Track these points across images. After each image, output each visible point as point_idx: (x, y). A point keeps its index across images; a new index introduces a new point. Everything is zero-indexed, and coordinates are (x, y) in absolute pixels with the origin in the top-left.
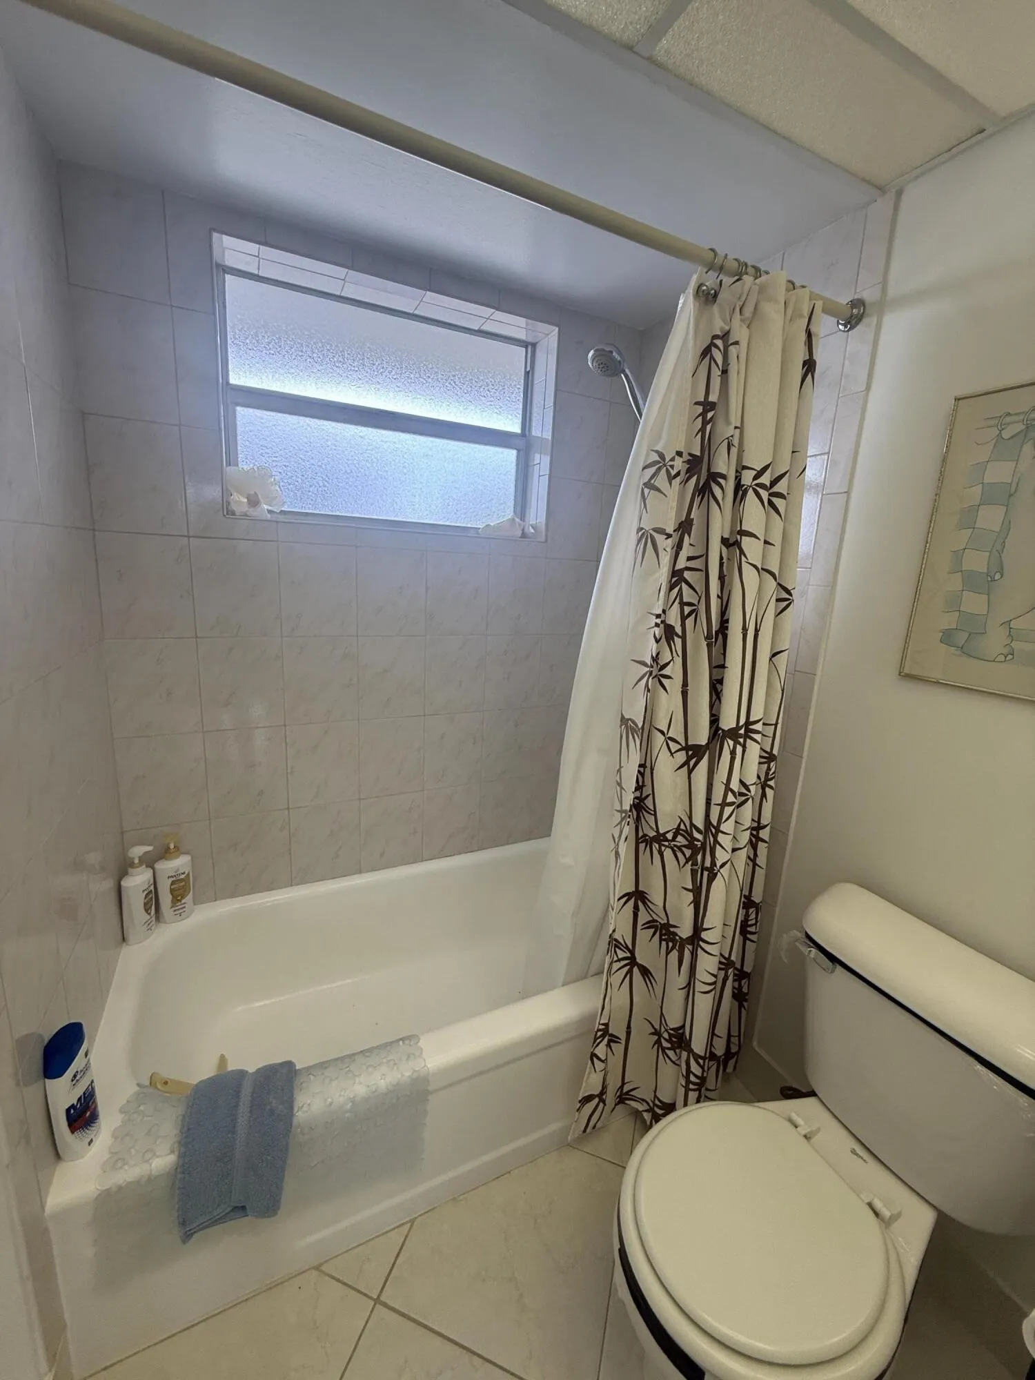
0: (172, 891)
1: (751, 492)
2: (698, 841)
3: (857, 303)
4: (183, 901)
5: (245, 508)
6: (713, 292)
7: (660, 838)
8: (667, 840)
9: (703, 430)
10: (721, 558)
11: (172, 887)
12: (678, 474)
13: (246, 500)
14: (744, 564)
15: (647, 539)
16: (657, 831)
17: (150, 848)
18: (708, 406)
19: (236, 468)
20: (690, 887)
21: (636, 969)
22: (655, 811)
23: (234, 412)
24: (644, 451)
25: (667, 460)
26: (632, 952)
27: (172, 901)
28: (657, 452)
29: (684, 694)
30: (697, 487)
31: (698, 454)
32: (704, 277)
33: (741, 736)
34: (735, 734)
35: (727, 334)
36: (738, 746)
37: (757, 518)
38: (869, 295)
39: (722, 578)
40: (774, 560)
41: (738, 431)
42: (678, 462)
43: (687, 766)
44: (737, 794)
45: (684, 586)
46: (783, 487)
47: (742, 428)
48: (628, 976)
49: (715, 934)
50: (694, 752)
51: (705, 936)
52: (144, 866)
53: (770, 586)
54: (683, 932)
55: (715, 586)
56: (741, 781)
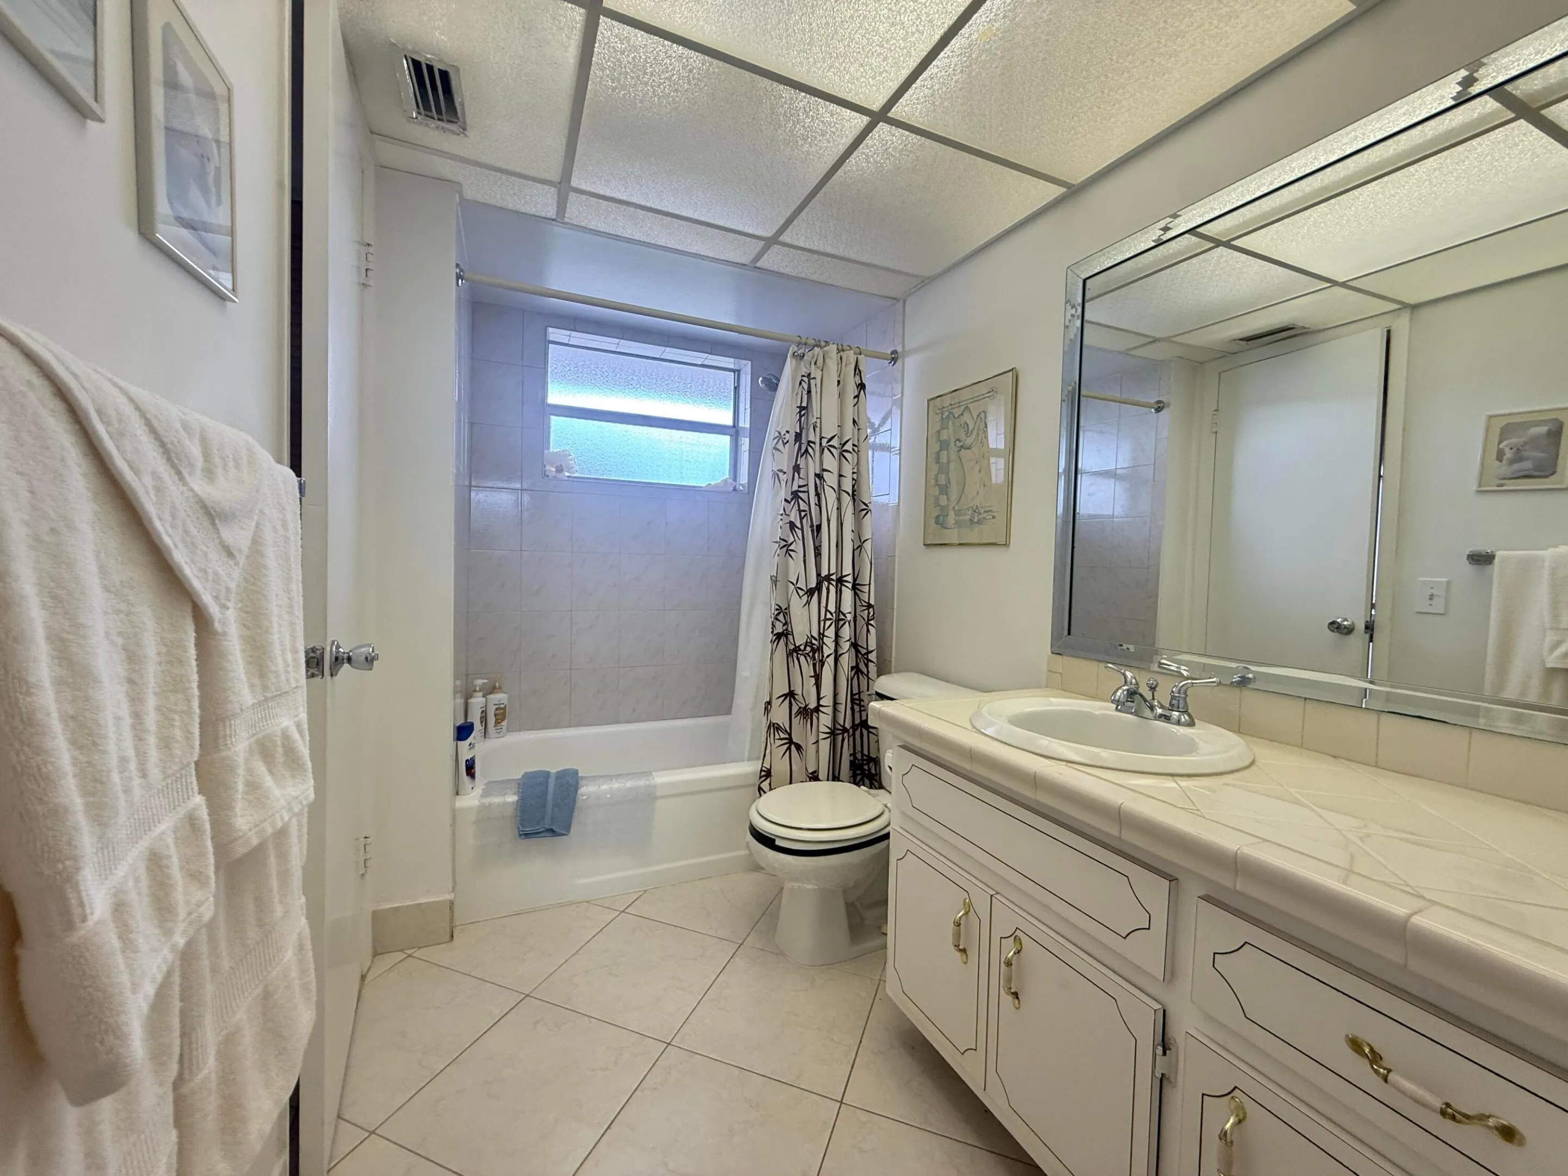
0: (495, 715)
1: (826, 449)
2: (815, 645)
3: (894, 352)
4: (501, 724)
5: (554, 474)
6: (802, 354)
7: (797, 649)
8: (800, 650)
9: (800, 420)
10: (816, 484)
11: (497, 712)
12: (788, 442)
13: (554, 470)
14: (825, 486)
15: (776, 475)
16: (795, 645)
17: (486, 681)
18: (802, 408)
19: (549, 450)
20: (813, 674)
21: (793, 747)
22: (792, 632)
23: (549, 419)
24: (773, 431)
25: (782, 435)
26: (790, 734)
27: (496, 723)
28: (778, 431)
29: (805, 561)
30: (800, 448)
31: (798, 431)
32: (796, 349)
33: (833, 580)
34: (828, 578)
35: (809, 374)
36: (831, 586)
37: (830, 462)
38: (899, 349)
39: (818, 495)
40: (847, 485)
41: (819, 420)
42: (787, 435)
43: (808, 603)
44: (834, 615)
45: (800, 500)
46: (848, 447)
47: (820, 418)
48: (788, 752)
49: (827, 701)
50: (810, 592)
51: (822, 702)
52: (481, 694)
53: (847, 499)
54: (813, 705)
55: (813, 500)
56: (840, 611)
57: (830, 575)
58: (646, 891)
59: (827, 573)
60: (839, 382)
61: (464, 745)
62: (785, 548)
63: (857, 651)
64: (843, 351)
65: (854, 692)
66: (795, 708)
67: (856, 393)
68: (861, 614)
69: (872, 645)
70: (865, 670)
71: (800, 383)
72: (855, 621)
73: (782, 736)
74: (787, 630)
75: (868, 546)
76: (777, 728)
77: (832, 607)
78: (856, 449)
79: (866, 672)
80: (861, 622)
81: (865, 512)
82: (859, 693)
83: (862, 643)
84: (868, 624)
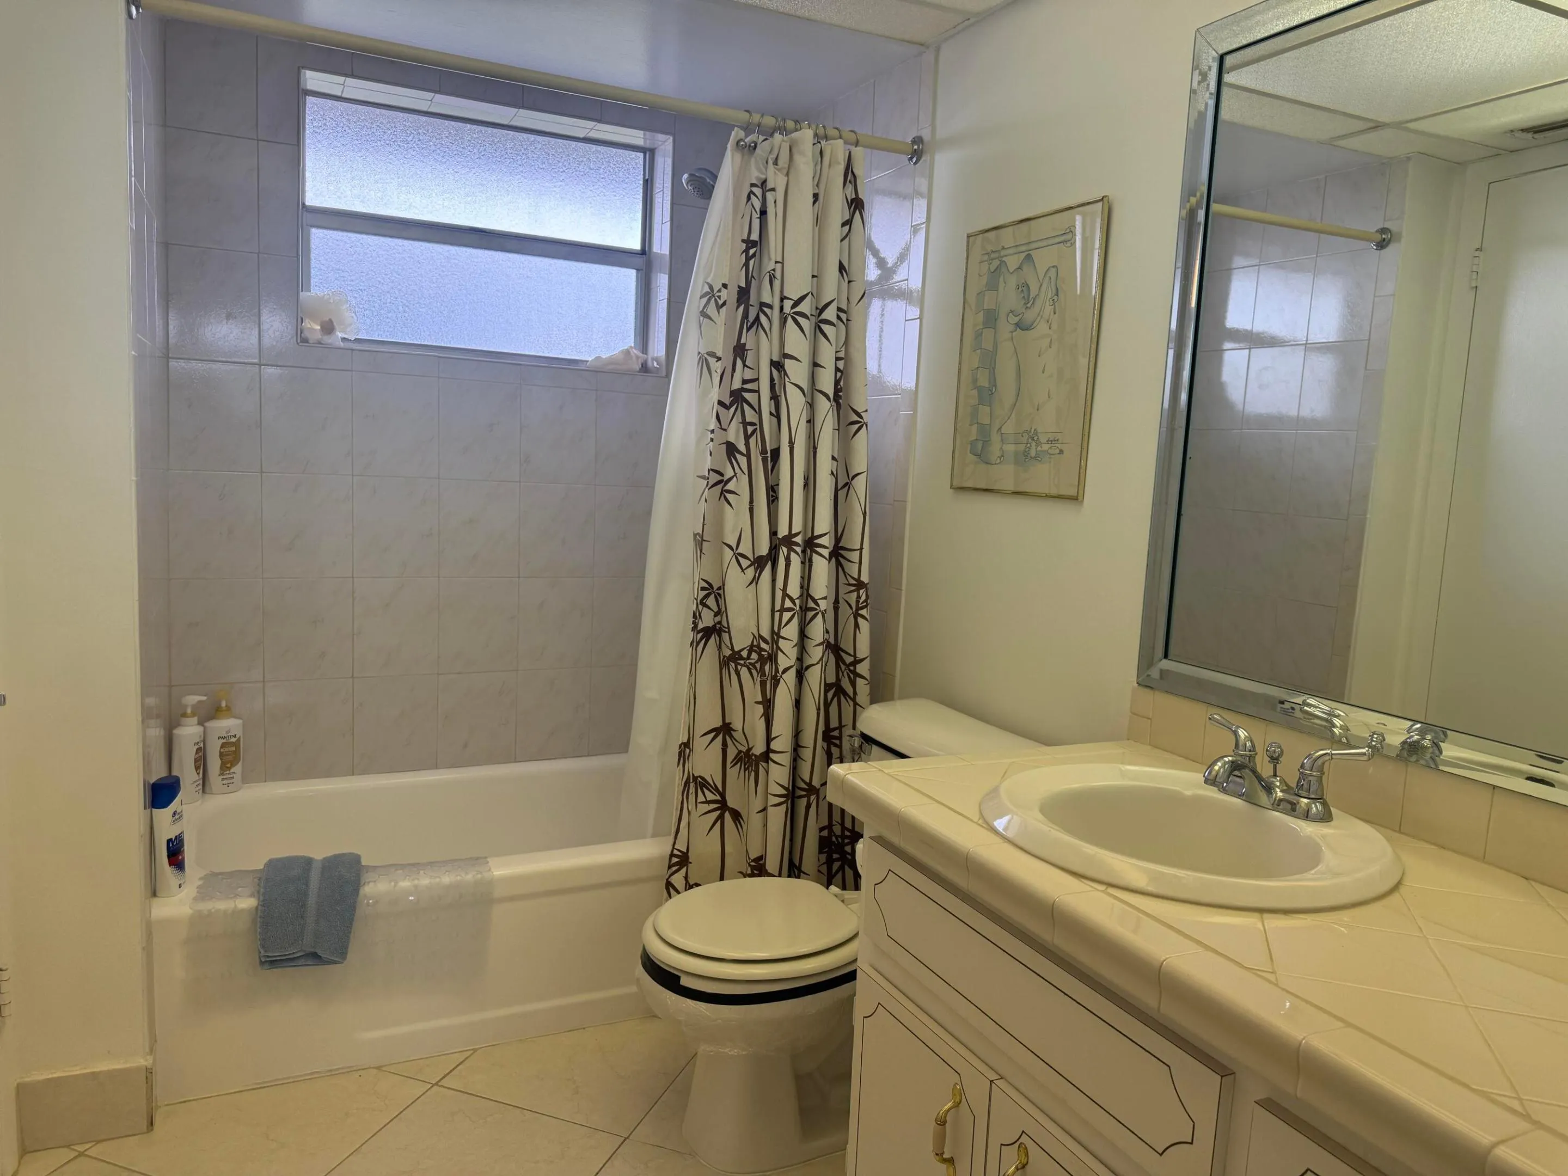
0: (221, 754)
1: (790, 319)
2: (765, 651)
3: (918, 140)
4: (232, 771)
5: (318, 336)
6: (753, 145)
7: (736, 656)
8: (742, 658)
9: (746, 265)
10: (772, 380)
11: (222, 750)
12: (724, 304)
13: (319, 327)
14: (787, 384)
15: (704, 362)
16: (732, 649)
17: (204, 698)
18: (750, 244)
19: (308, 294)
20: (760, 699)
21: (727, 815)
22: (729, 628)
23: (309, 233)
24: (700, 281)
25: (715, 291)
26: (723, 795)
27: (221, 768)
28: (708, 283)
29: (751, 510)
30: (746, 315)
31: (743, 285)
32: (742, 134)
33: (797, 544)
34: (788, 541)
35: (764, 182)
36: (792, 554)
37: (796, 342)
38: (926, 134)
39: (775, 398)
40: (826, 382)
41: (779, 266)
42: (724, 292)
43: (755, 580)
44: (797, 602)
45: (745, 406)
46: (830, 314)
47: (782, 263)
48: (719, 823)
49: (782, 743)
50: (759, 563)
51: (774, 745)
52: (195, 720)
53: (824, 406)
54: (759, 749)
55: (766, 405)
56: (809, 595)
57: (791, 535)
58: (475, 1050)
59: (786, 533)
60: (816, 196)
61: (163, 815)
62: (720, 486)
63: (839, 659)
64: (826, 138)
65: (832, 726)
66: (730, 757)
67: (847, 217)
68: (846, 597)
69: (863, 649)
70: (850, 690)
71: (749, 198)
72: (836, 609)
73: (710, 796)
74: (720, 623)
75: (860, 484)
76: (702, 784)
77: (794, 589)
78: (843, 316)
79: (852, 695)
80: (845, 611)
81: (857, 426)
82: (841, 727)
83: (846, 645)
84: (856, 615)
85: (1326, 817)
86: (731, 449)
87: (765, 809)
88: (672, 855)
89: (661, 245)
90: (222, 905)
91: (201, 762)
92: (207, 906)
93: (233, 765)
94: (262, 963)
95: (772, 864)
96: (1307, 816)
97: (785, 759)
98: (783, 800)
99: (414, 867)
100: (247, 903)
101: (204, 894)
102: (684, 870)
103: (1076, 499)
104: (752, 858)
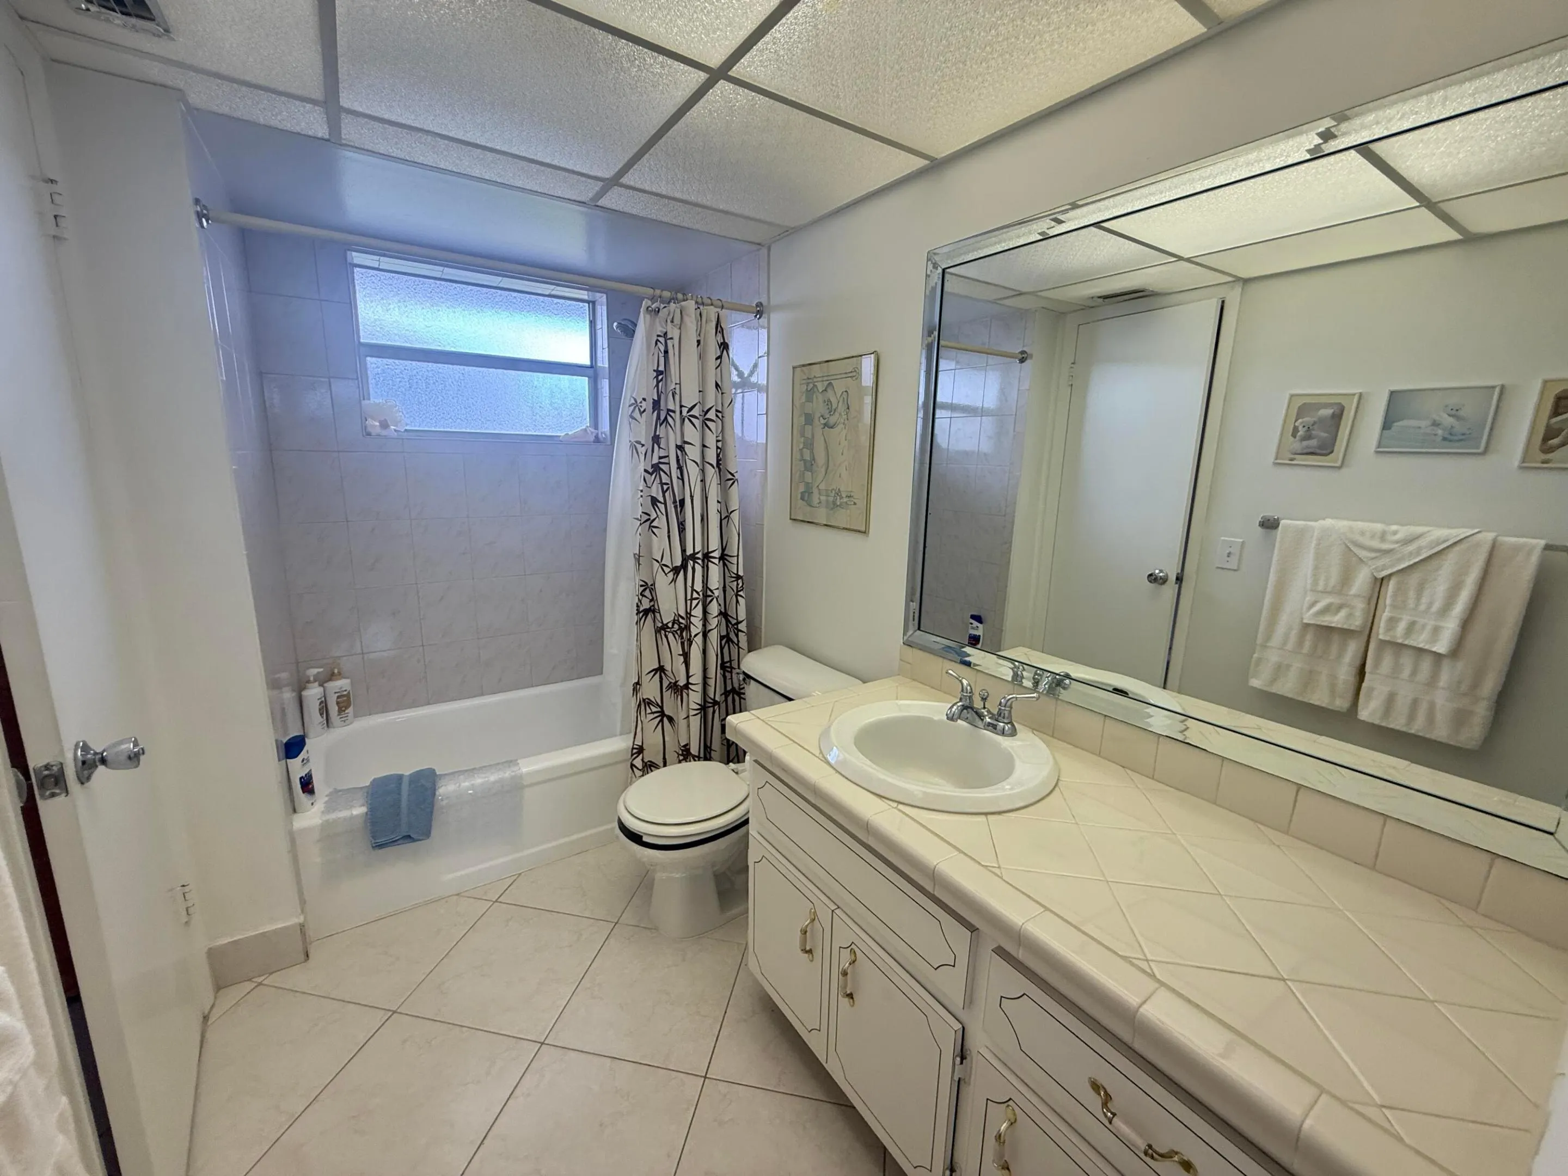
0: (338, 703)
1: (686, 420)
2: (682, 623)
3: (759, 305)
4: (346, 712)
5: (378, 430)
6: (657, 309)
7: (664, 627)
8: (668, 628)
9: (657, 386)
10: (677, 457)
11: (339, 700)
12: (644, 411)
13: (378, 424)
14: (687, 460)
15: (634, 447)
16: (662, 622)
17: (321, 670)
18: (659, 373)
19: (368, 402)
20: (681, 653)
21: (665, 719)
22: (659, 610)
25: (638, 402)
26: (662, 707)
27: (339, 711)
28: (633, 398)
29: (669, 537)
30: (658, 417)
31: (656, 398)
32: (650, 303)
33: (699, 558)
34: (693, 557)
35: (666, 334)
36: (696, 565)
37: (692, 434)
38: (764, 300)
39: (680, 468)
40: (711, 457)
41: (678, 386)
42: (644, 404)
43: (674, 580)
44: (701, 593)
45: (662, 473)
46: (711, 415)
47: (680, 384)
48: (660, 724)
49: (696, 678)
50: (676, 570)
51: (691, 680)
52: (317, 684)
53: (711, 472)
54: (682, 683)
55: (675, 473)
56: (707, 587)
57: (695, 554)
58: (520, 874)
59: (692, 552)
60: (699, 342)
61: (295, 764)
62: (649, 522)
63: (728, 621)
64: (703, 304)
65: (725, 660)
66: (665, 684)
67: (719, 354)
68: (730, 584)
69: (742, 615)
70: (735, 640)
71: (656, 344)
72: (724, 591)
73: (654, 709)
74: (653, 606)
75: (735, 517)
76: (648, 702)
77: (698, 586)
78: (720, 415)
79: (736, 642)
80: (730, 593)
81: (732, 481)
82: (730, 661)
83: (731, 612)
84: (737, 595)
85: (1013, 733)
86: (654, 501)
87: (688, 717)
88: (633, 748)
89: (603, 362)
90: (344, 814)
91: (324, 709)
92: (333, 816)
93: (347, 708)
94: (373, 847)
95: (694, 750)
96: (1003, 733)
97: (699, 688)
98: (698, 711)
99: (472, 771)
100: (359, 810)
101: (329, 808)
102: (641, 755)
103: (865, 532)
104: (682, 745)
